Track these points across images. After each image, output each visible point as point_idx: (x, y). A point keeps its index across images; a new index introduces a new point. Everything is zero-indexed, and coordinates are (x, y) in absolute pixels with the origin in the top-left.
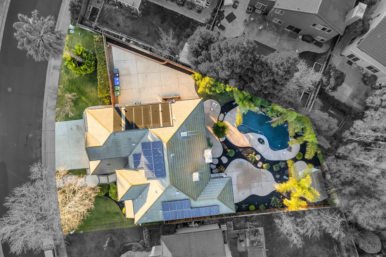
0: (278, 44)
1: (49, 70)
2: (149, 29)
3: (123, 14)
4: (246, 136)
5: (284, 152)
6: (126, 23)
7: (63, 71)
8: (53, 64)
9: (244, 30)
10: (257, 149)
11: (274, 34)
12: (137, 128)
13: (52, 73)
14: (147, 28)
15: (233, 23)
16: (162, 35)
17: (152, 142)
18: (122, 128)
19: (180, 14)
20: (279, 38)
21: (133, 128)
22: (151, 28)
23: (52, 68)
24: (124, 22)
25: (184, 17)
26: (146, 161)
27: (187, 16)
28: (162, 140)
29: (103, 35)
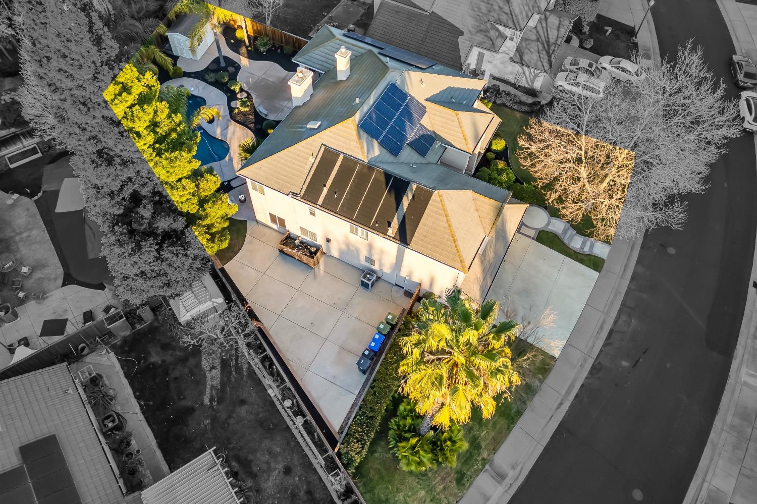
0: (30, 230)
1: (517, 479)
2: (230, 417)
3: (257, 491)
4: (226, 136)
5: (192, 89)
6: (267, 463)
7: (485, 454)
8: (500, 489)
9: (57, 288)
10: (228, 113)
11: (18, 249)
12: (388, 176)
13: (513, 468)
14: (232, 421)
15: (62, 315)
16: (215, 383)
17: (377, 140)
18: (414, 189)
19: (140, 405)
20: (17, 238)
21: (395, 178)
22: (224, 416)
23: (508, 481)
24: (269, 470)
25: (138, 394)
26: (407, 127)
27: (130, 391)
28: (356, 126)
29: (336, 450)
